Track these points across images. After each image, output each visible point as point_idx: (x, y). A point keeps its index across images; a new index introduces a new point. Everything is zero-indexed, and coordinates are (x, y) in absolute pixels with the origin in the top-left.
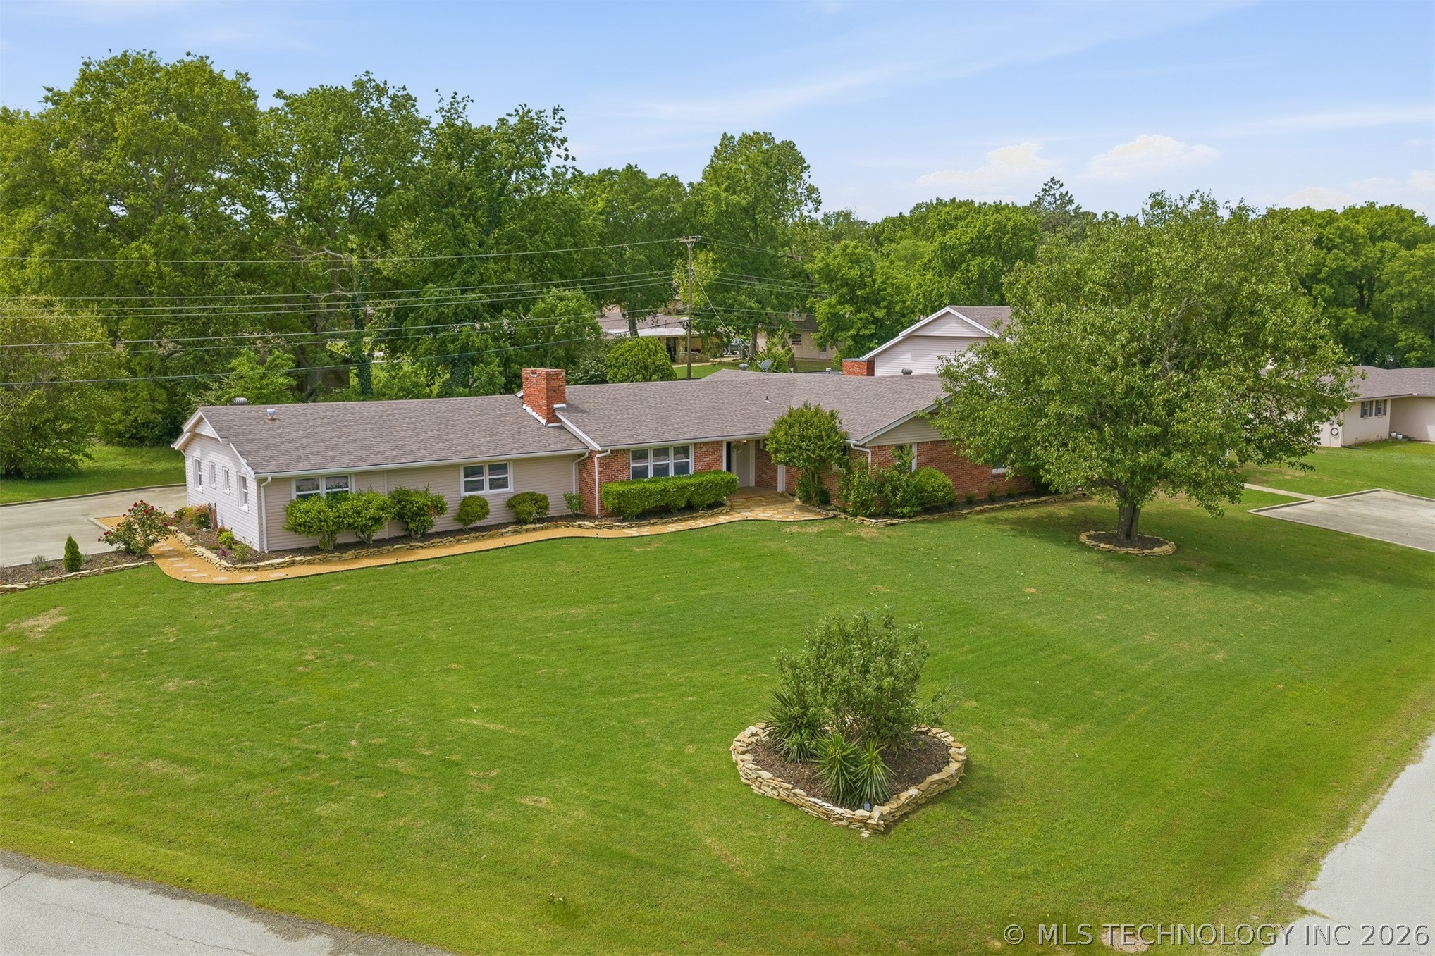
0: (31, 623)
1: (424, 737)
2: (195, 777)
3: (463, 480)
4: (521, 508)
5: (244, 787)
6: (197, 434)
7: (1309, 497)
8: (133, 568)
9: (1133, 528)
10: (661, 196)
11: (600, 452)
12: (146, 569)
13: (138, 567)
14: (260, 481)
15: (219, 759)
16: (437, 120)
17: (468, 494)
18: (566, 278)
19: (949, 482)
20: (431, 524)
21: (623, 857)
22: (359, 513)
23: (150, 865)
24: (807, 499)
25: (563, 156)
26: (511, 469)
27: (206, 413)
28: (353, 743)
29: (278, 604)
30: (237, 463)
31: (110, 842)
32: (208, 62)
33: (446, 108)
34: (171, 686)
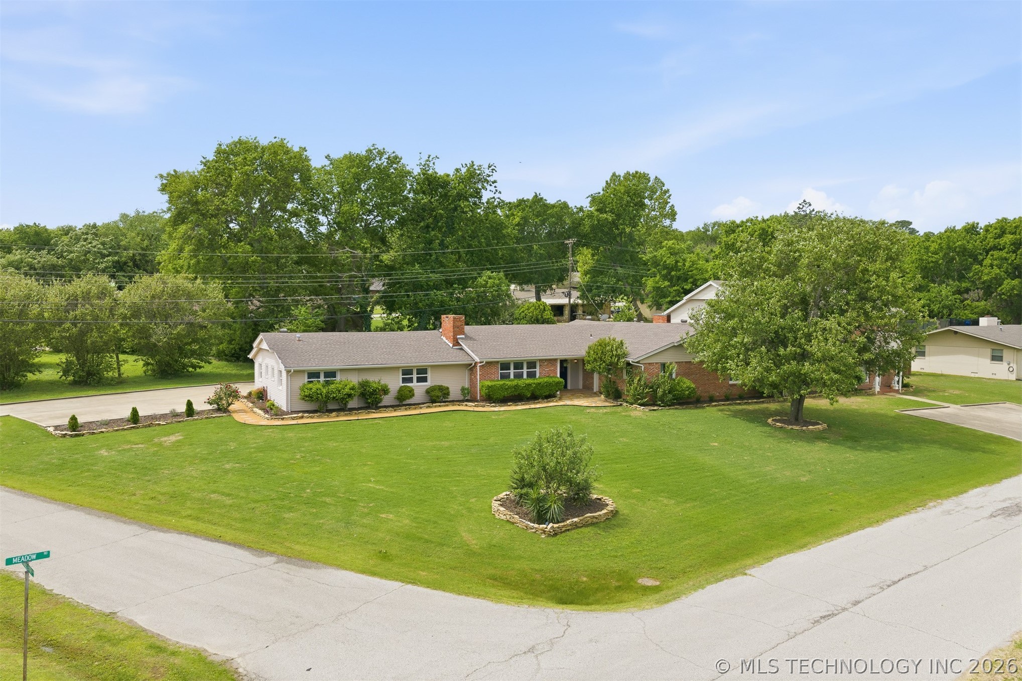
0: (166, 439)
1: (343, 490)
2: (231, 501)
3: (401, 377)
4: (433, 393)
5: (253, 505)
6: (261, 349)
7: (946, 405)
8: (220, 416)
9: (800, 415)
10: (557, 214)
11: (480, 363)
12: (227, 418)
13: (222, 416)
14: (288, 372)
15: (242, 494)
16: (416, 171)
17: (403, 385)
18: (494, 264)
19: (693, 386)
20: (381, 400)
21: (420, 539)
22: (339, 391)
23: (205, 530)
24: (608, 396)
25: (494, 191)
26: (429, 371)
27: (264, 336)
28: (308, 491)
29: (289, 435)
30: (278, 364)
31: (189, 523)
32: (285, 142)
33: (423, 164)
34: (227, 466)
